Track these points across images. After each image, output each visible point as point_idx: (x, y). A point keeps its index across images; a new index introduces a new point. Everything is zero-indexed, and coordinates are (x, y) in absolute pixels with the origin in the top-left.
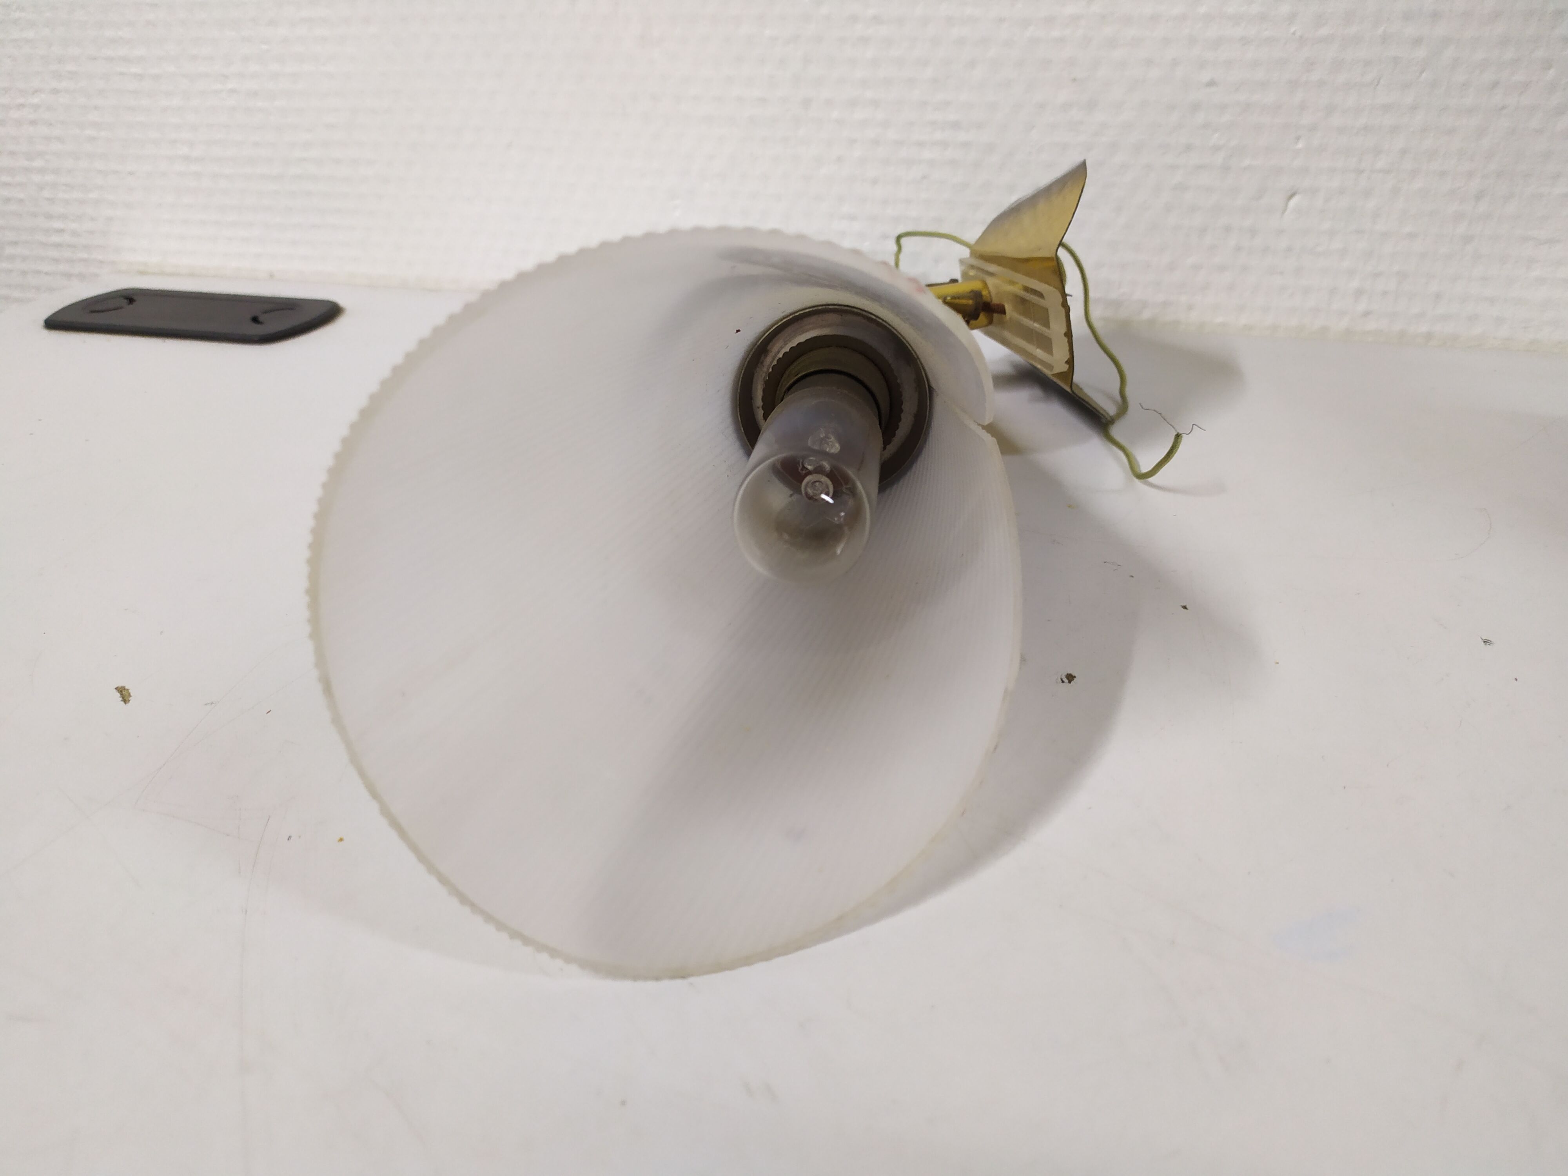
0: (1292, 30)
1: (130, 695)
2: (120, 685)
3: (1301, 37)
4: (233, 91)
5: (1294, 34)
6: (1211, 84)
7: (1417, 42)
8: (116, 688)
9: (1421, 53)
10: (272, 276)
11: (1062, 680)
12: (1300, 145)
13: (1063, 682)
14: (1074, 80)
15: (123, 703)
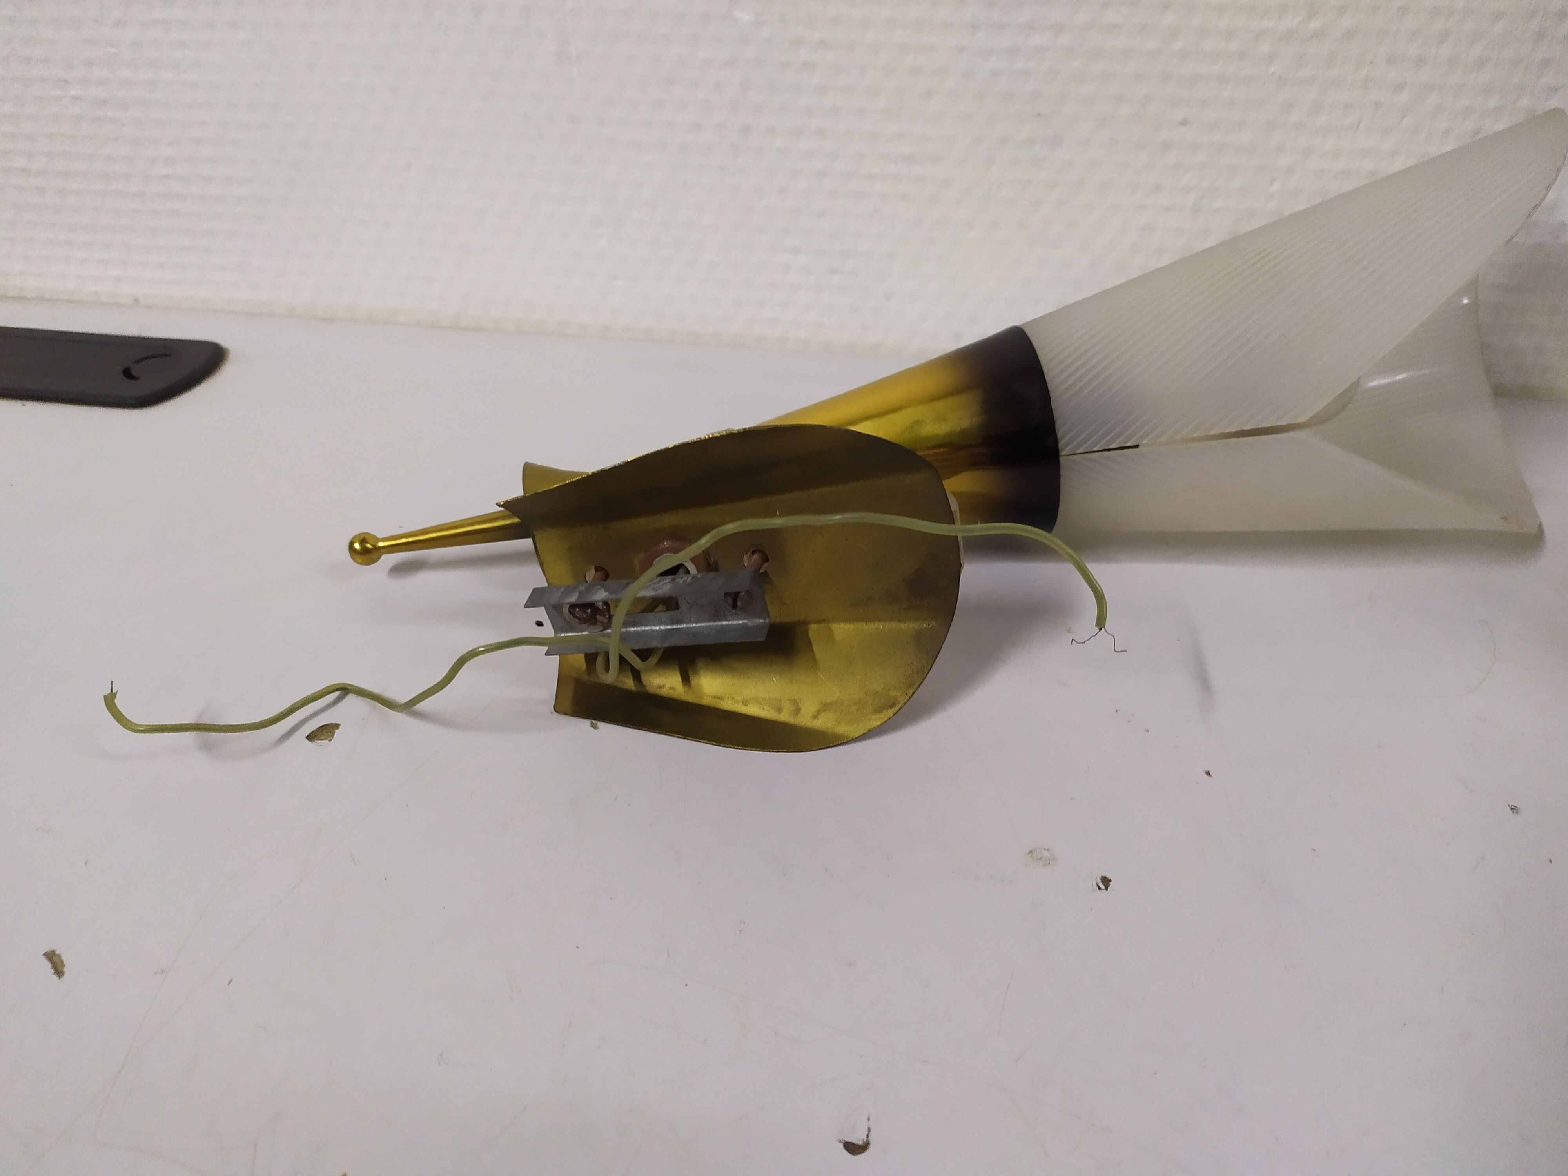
0: (1272, 70)
1: (62, 962)
2: (47, 949)
3: (1280, 78)
4: (75, 98)
5: (1273, 73)
6: (1184, 122)
7: (1400, 87)
8: (45, 954)
9: (1404, 98)
10: (136, 300)
11: (1098, 886)
12: (1275, 188)
13: (1100, 888)
14: (1039, 115)
15: (55, 977)
